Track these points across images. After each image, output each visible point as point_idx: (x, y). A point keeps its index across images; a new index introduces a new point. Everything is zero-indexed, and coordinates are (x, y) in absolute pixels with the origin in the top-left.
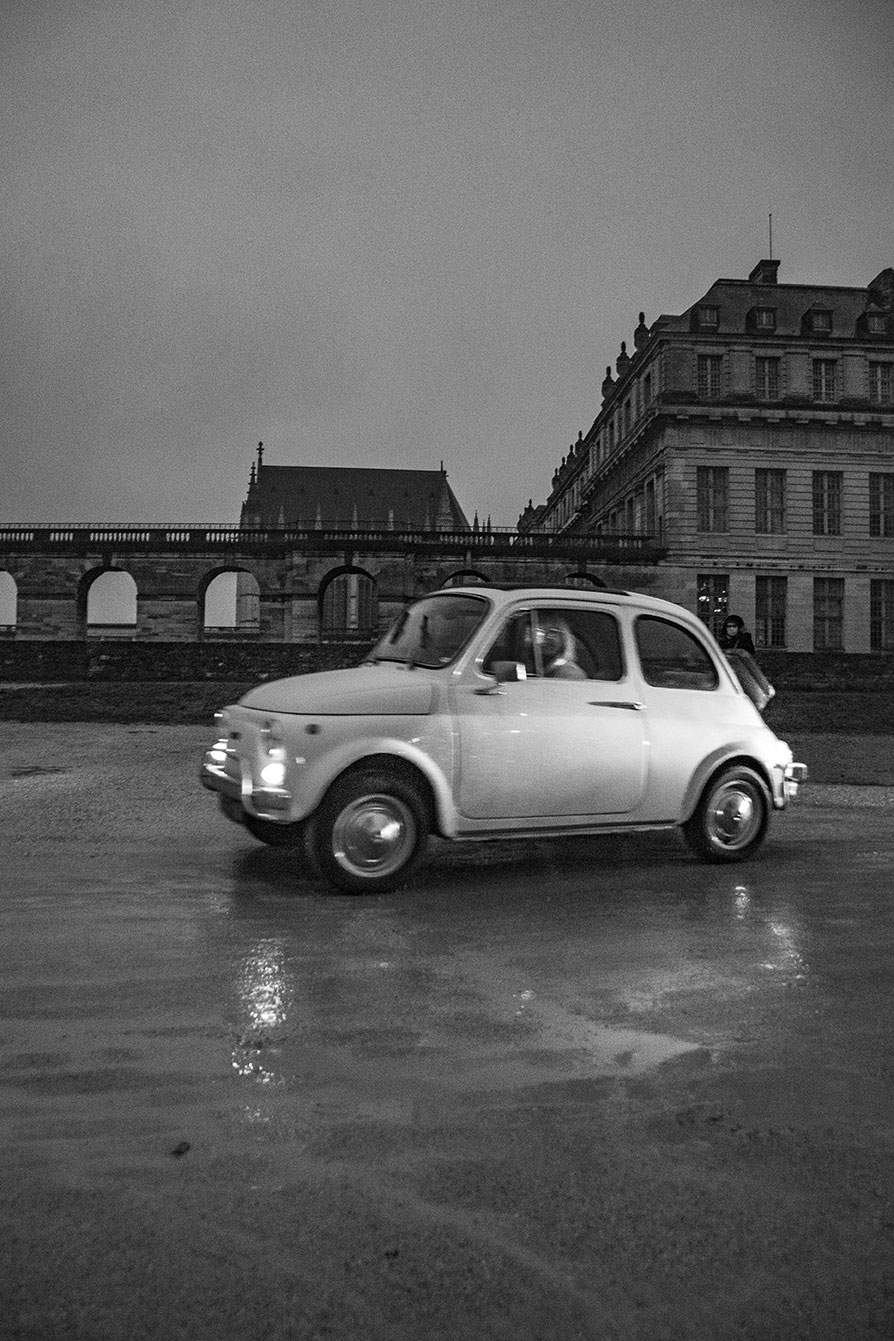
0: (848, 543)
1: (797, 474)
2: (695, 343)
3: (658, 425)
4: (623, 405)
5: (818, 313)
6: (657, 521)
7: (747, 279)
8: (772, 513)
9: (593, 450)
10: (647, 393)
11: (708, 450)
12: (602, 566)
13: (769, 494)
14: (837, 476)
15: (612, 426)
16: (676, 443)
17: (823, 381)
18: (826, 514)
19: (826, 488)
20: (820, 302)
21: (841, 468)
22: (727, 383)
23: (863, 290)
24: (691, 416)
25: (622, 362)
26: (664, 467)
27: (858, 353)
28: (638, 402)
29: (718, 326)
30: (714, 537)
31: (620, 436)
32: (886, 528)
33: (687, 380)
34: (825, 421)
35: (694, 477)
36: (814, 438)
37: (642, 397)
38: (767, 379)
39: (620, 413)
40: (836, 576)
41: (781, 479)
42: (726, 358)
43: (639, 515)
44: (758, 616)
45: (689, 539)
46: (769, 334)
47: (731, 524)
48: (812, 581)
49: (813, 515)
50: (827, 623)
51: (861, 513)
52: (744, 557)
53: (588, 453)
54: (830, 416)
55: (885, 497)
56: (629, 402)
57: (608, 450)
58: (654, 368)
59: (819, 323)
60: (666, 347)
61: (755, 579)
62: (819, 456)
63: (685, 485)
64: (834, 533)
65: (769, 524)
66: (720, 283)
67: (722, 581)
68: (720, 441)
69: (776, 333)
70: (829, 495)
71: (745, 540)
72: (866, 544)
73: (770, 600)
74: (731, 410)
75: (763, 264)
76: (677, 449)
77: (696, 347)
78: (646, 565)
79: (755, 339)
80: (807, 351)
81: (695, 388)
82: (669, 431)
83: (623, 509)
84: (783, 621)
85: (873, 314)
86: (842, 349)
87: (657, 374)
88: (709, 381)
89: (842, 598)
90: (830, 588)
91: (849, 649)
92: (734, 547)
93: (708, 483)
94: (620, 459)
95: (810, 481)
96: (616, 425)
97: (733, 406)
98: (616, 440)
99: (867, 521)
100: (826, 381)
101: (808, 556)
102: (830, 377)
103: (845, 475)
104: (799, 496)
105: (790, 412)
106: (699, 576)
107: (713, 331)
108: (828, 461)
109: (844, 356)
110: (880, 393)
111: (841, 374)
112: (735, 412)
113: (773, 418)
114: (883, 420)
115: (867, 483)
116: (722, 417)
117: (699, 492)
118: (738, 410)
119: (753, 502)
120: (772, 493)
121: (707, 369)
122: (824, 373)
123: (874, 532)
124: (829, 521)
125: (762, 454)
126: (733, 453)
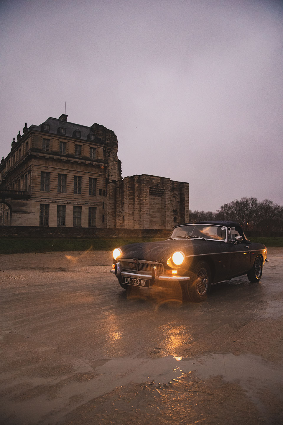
0: (83, 197)
1: (69, 176)
2: (42, 135)
3: (29, 158)
4: (18, 150)
5: (77, 131)
6: (28, 187)
7: (58, 119)
8: (62, 187)
9: (7, 163)
10: (27, 148)
11: (45, 167)
12: (10, 200)
13: (62, 181)
14: (80, 178)
15: (14, 156)
16: (35, 164)
17: (78, 151)
18: (77, 188)
19: (77, 181)
20: (78, 129)
21: (82, 175)
22: (51, 148)
23: (89, 127)
24: (40, 156)
25: (18, 137)
26: (31, 171)
27: (88, 144)
28: (23, 150)
29: (50, 131)
30: (46, 193)
31: (17, 160)
32: (93, 193)
33: (39, 145)
34: (78, 162)
35: (40, 174)
36: (75, 166)
37: (25, 148)
38: (62, 148)
39: (17, 153)
40: (80, 206)
41: (65, 177)
42: (51, 140)
43: (22, 184)
44: (57, 217)
45: (38, 193)
46: (64, 135)
47: (51, 189)
48: (73, 206)
49: (74, 188)
50: (77, 218)
51: (86, 188)
52: (54, 199)
53: (6, 164)
55: (93, 185)
56: (20, 150)
57: (12, 164)
58: (29, 140)
59: (78, 134)
60: (33, 134)
61: (57, 206)
62: (76, 172)
63: (37, 176)
64: (79, 194)
65: (61, 190)
66: (50, 118)
67: (47, 206)
68: (48, 165)
69: (66, 135)
70: (78, 183)
71: (54, 194)
72: (88, 197)
73: (61, 212)
74: (52, 156)
75: (63, 115)
77: (42, 136)
78: (24, 200)
79: (60, 136)
80: (74, 142)
81: (42, 148)
82: (33, 160)
83: (17, 182)
84: (65, 218)
85: (92, 135)
86: (83, 143)
87: (30, 142)
88: (46, 146)
89: (81, 212)
90: (78, 209)
91: (83, 226)
92: (51, 196)
93: (44, 176)
94: (17, 167)
95: (73, 179)
96: (16, 156)
97: (52, 155)
98: (15, 161)
99: (88, 191)
101: (72, 200)
102: (80, 150)
103: (83, 178)
104: (70, 182)
105: (69, 158)
106: (40, 204)
107: (48, 132)
108: (79, 173)
109: (84, 144)
110: (92, 156)
111: (83, 150)
112: (53, 156)
113: (64, 160)
114: (93, 163)
115: (88, 180)
116: (49, 157)
117: (41, 179)
118: (54, 156)
119: (57, 183)
120: (63, 181)
121: (45, 143)
122: (78, 149)
123: (90, 194)
124: (78, 190)
125: (60, 169)
126: (52, 168)
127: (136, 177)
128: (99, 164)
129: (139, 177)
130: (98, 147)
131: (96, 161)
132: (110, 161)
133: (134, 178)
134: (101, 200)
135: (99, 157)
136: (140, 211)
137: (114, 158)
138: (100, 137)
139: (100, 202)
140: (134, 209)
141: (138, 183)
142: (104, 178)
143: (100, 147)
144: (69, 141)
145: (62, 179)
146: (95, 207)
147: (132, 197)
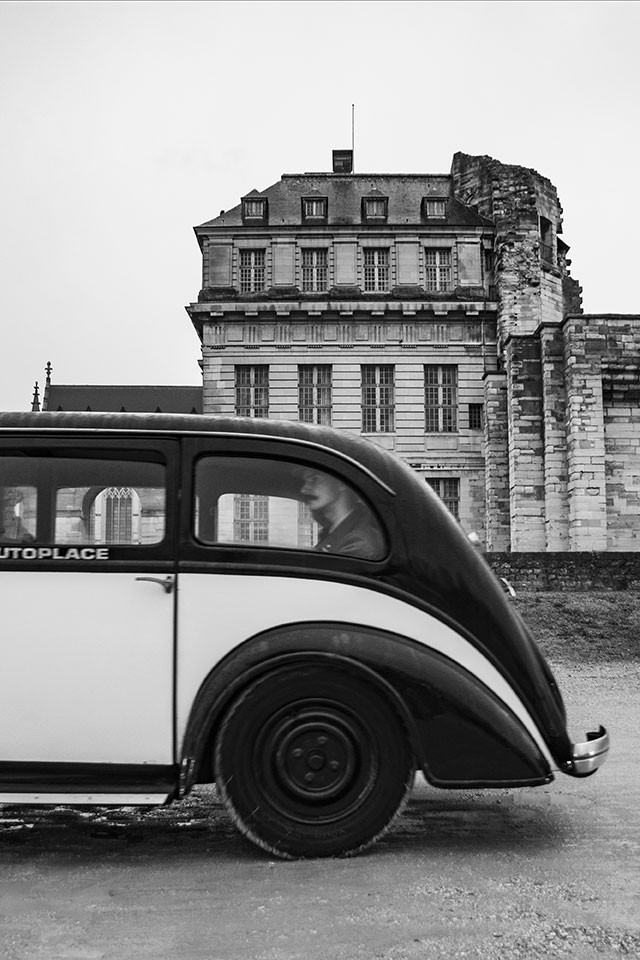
0: (401, 440)
1: (342, 368)
2: (236, 237)
5: (371, 200)
8: (319, 411)
11: (247, 347)
13: (315, 390)
14: (388, 369)
16: (213, 343)
17: (376, 270)
18: (378, 411)
19: (378, 381)
20: (377, 190)
21: (391, 361)
22: (269, 277)
24: (225, 313)
27: (412, 240)
29: (266, 219)
32: (444, 423)
33: (226, 275)
34: (371, 311)
35: (232, 376)
36: (363, 330)
38: (315, 270)
41: (329, 375)
42: (268, 251)
46: (323, 224)
49: (364, 411)
51: (415, 408)
54: (377, 307)
55: (444, 390)
59: (374, 210)
60: (205, 243)
62: (368, 349)
63: (221, 385)
64: (387, 431)
66: (284, 177)
68: (259, 337)
70: (381, 390)
72: (421, 440)
74: (268, 305)
76: (213, 347)
79: (300, 230)
80: (355, 239)
81: (237, 285)
85: (431, 200)
86: (393, 236)
88: (253, 276)
93: (249, 381)
95: (359, 376)
97: (271, 300)
99: (423, 416)
100: (379, 270)
102: (384, 266)
103: (397, 368)
104: (345, 392)
105: (333, 303)
107: (263, 224)
108: (380, 354)
109: (395, 243)
110: (438, 280)
111: (393, 263)
112: (273, 306)
113: (314, 311)
114: (434, 308)
115: (422, 376)
116: (259, 312)
117: (238, 391)
118: (275, 304)
119: (296, 400)
120: (319, 390)
121: (250, 264)
122: (376, 262)
123: (431, 428)
124: (382, 417)
125: (305, 349)
126: (274, 349)
127: (543, 332)
128: (460, 306)
129: (557, 329)
130: (459, 240)
131: (452, 298)
132: (506, 287)
133: (539, 338)
134: (477, 449)
135: (462, 281)
136: (565, 478)
137: (522, 274)
138: (476, 202)
139: (474, 455)
140: (544, 471)
141: (551, 358)
142: (490, 360)
143: (467, 240)
144: (336, 240)
145: (315, 381)
146: (455, 475)
147: (533, 421)
